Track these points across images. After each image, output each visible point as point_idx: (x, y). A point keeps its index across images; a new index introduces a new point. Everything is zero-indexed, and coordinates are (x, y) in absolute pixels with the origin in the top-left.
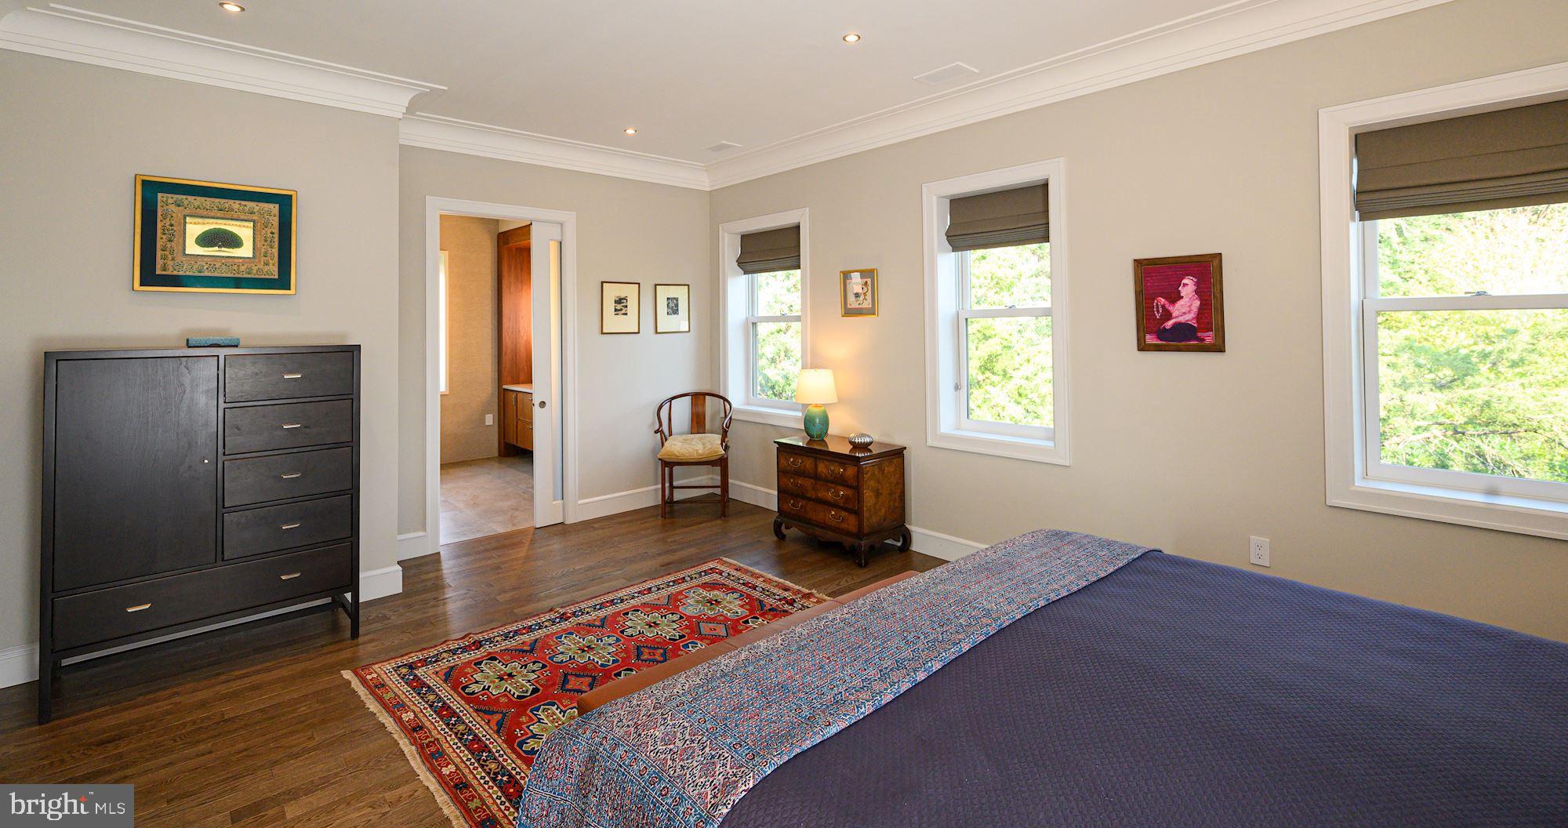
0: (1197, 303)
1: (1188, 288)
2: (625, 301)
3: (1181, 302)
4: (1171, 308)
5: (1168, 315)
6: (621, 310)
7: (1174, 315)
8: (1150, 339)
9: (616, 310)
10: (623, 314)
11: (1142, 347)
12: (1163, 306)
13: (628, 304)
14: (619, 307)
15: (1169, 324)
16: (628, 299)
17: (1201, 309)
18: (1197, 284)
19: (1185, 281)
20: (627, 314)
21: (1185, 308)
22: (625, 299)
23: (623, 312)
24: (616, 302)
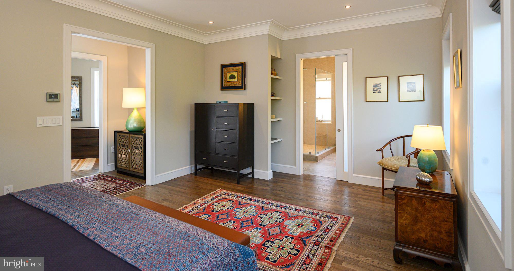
2: (379, 86)
6: (377, 90)
9: (374, 90)
10: (378, 92)
13: (381, 87)
14: (375, 89)
16: (381, 85)
20: (380, 92)
22: (379, 85)
23: (378, 91)
24: (374, 86)
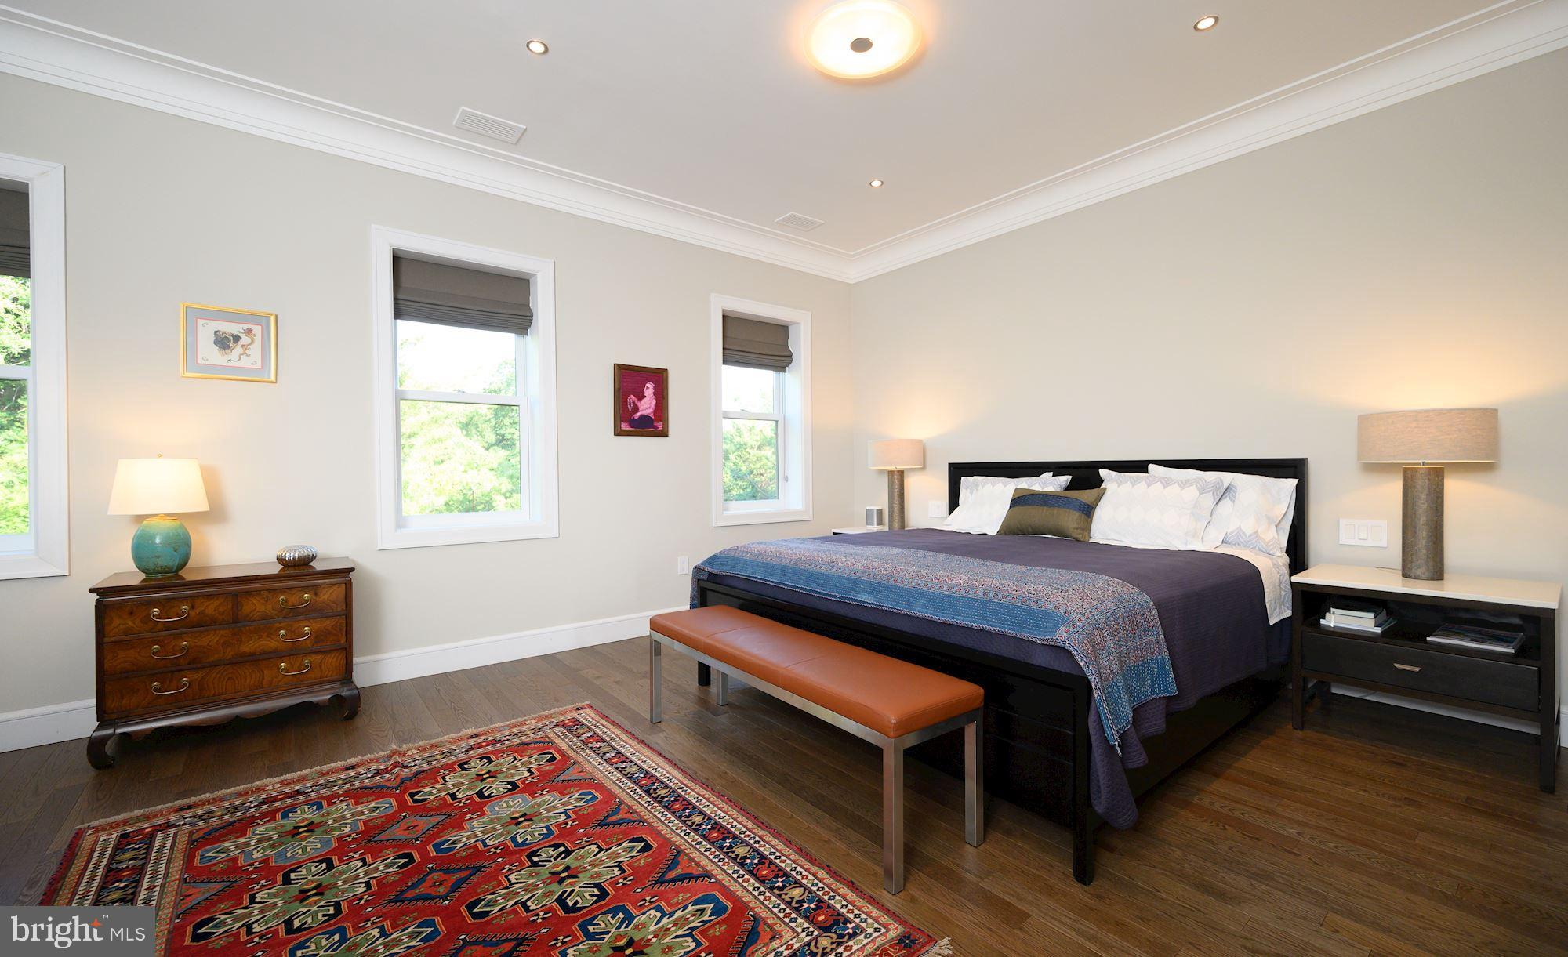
0: (654, 402)
1: (649, 389)
3: (644, 400)
4: (638, 404)
5: (636, 409)
7: (640, 409)
8: (625, 427)
11: (619, 433)
12: (634, 402)
15: (637, 415)
17: (657, 406)
18: (655, 388)
19: (647, 385)
21: (647, 406)
